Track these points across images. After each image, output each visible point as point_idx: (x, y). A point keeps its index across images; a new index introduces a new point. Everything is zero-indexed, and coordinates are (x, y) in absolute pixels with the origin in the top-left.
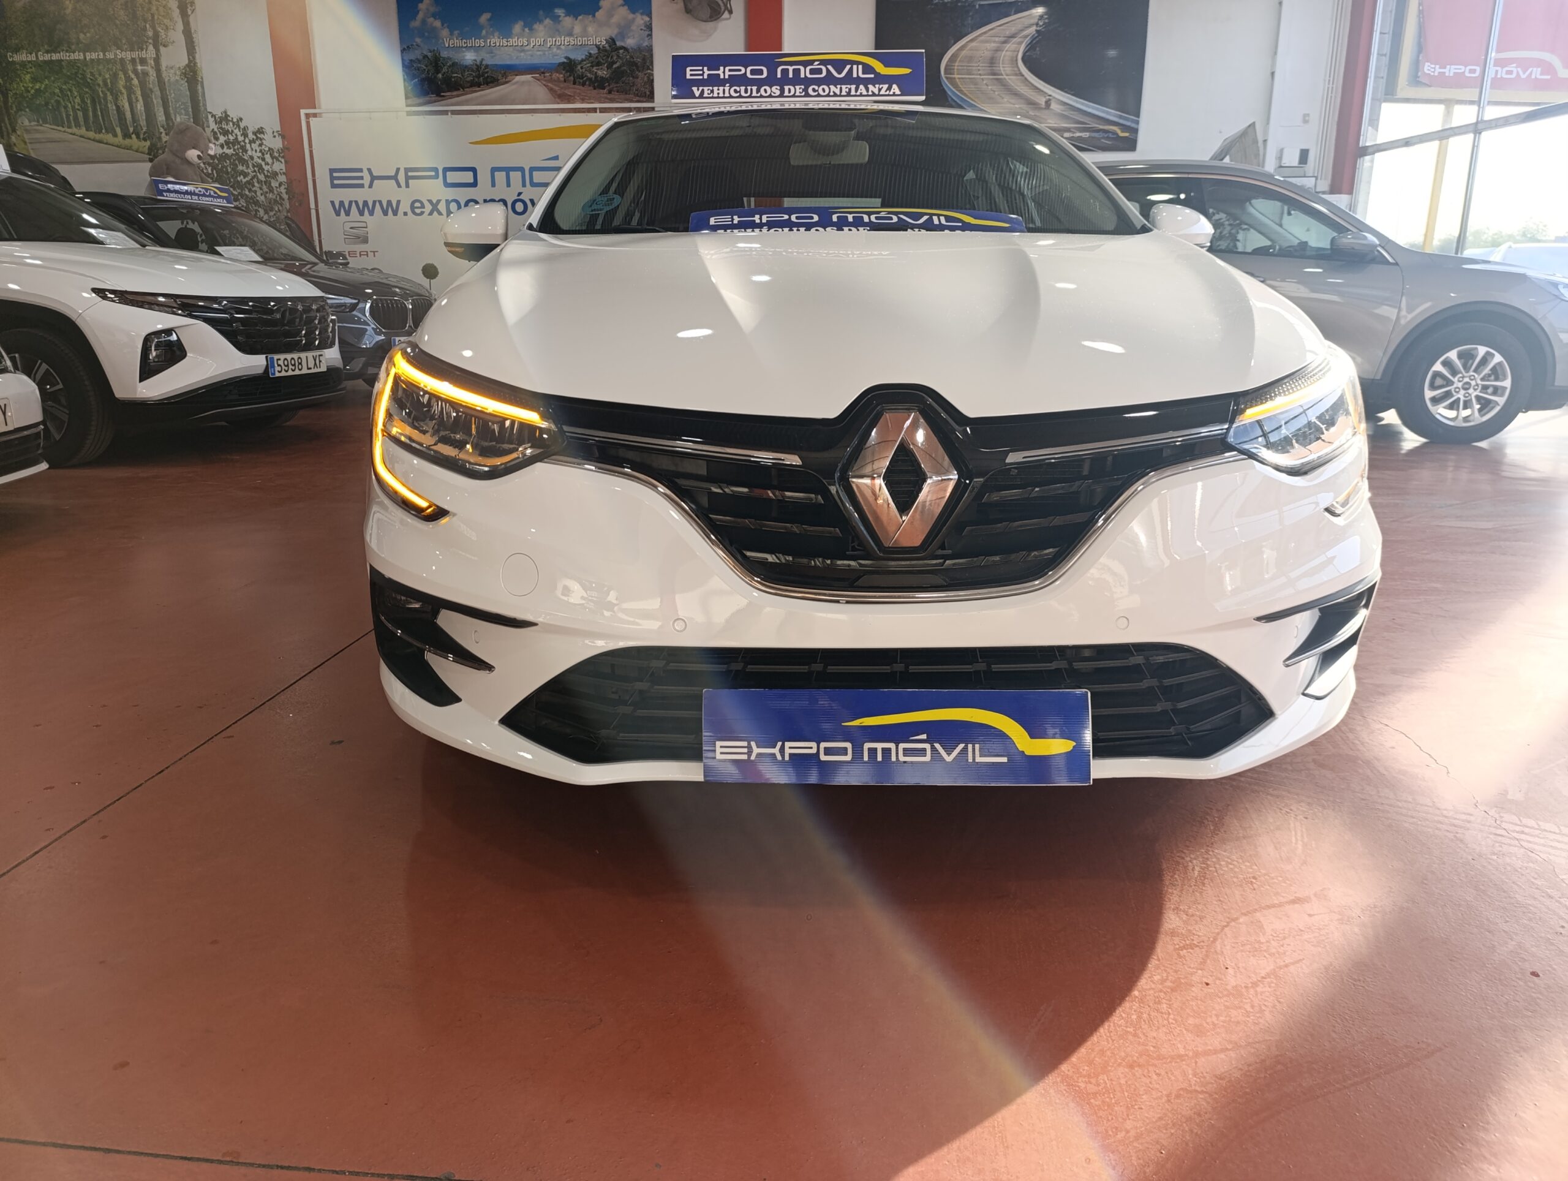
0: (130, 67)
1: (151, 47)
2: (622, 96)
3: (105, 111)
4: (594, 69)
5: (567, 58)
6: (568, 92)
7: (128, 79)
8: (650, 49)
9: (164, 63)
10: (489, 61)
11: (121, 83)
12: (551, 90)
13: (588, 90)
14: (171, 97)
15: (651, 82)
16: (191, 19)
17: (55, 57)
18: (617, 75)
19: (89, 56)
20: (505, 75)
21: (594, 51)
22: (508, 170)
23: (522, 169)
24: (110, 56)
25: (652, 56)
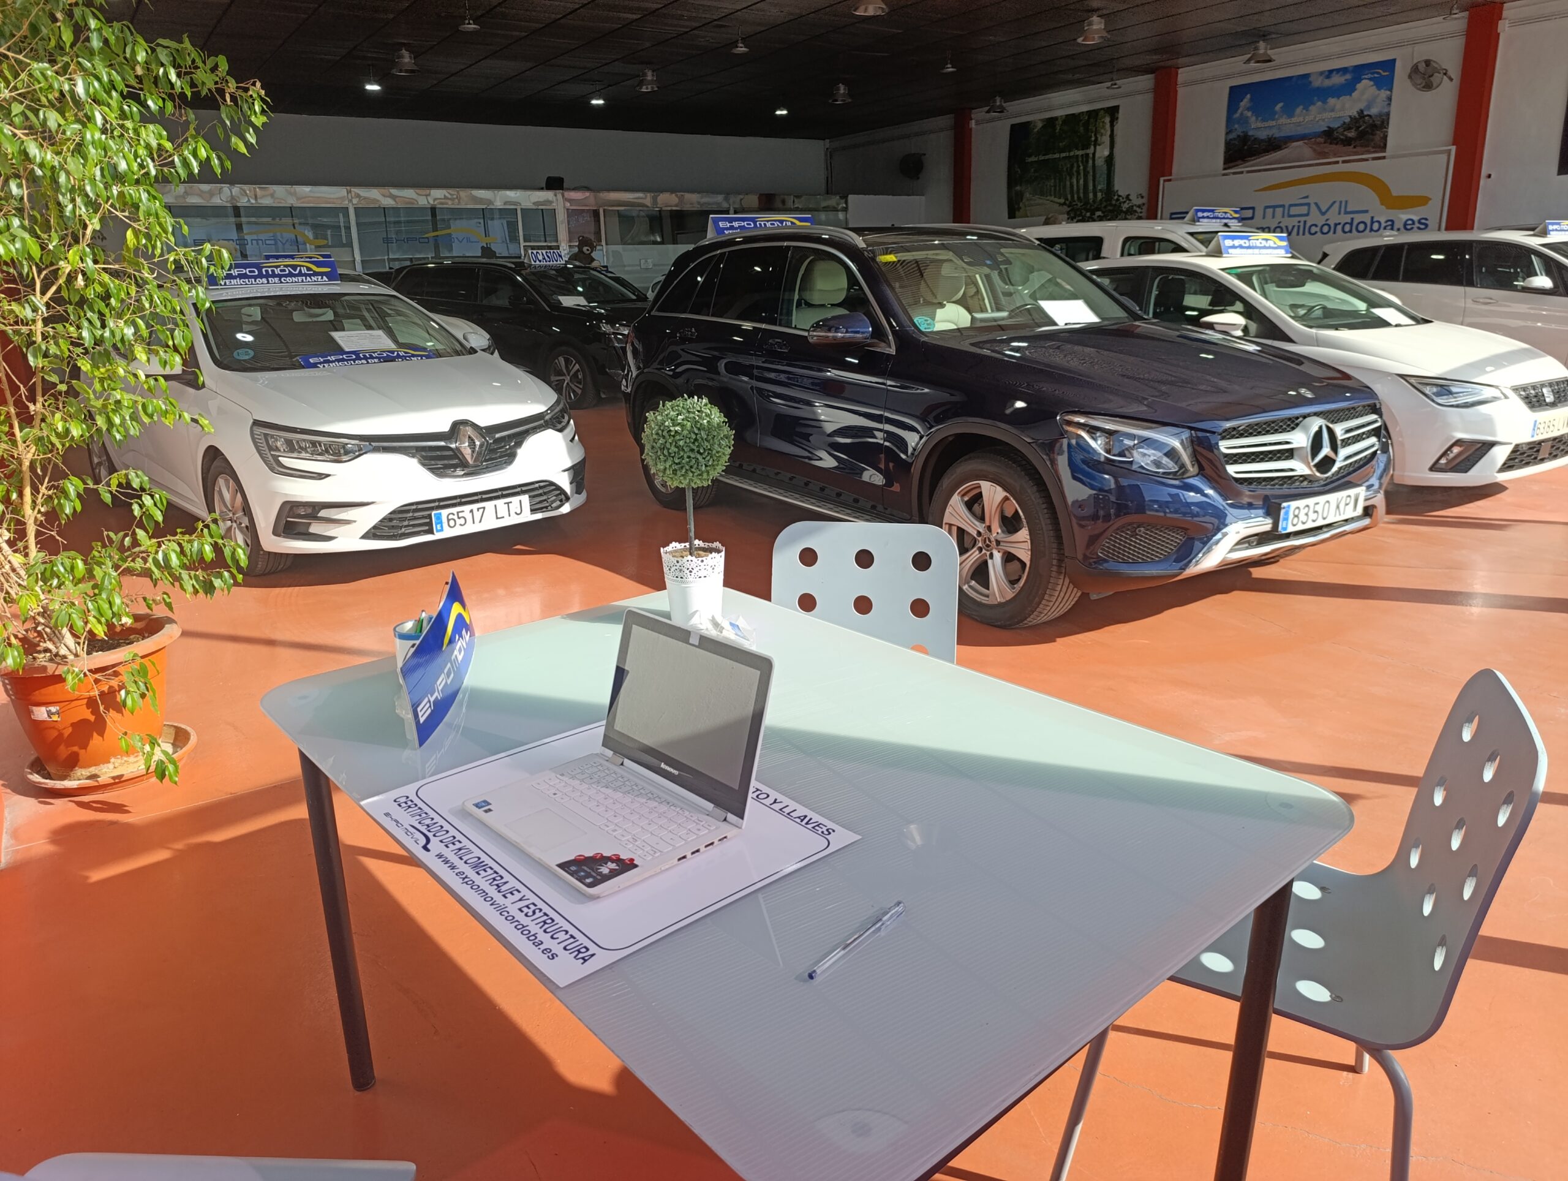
0: (1080, 159)
1: (1092, 147)
2: (1363, 149)
3: (1065, 187)
4: (1345, 133)
5: (1329, 127)
6: (1326, 150)
7: (1079, 167)
8: (1388, 114)
9: (1097, 155)
10: (1277, 135)
11: (1075, 169)
12: (1314, 150)
13: (1340, 148)
14: (1098, 176)
15: (1385, 138)
16: (1115, 128)
17: (1047, 157)
18: (1362, 135)
19: (1063, 155)
20: (1286, 143)
21: (1348, 120)
22: (1274, 207)
23: (1283, 206)
24: (1072, 154)
25: (1388, 119)
